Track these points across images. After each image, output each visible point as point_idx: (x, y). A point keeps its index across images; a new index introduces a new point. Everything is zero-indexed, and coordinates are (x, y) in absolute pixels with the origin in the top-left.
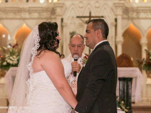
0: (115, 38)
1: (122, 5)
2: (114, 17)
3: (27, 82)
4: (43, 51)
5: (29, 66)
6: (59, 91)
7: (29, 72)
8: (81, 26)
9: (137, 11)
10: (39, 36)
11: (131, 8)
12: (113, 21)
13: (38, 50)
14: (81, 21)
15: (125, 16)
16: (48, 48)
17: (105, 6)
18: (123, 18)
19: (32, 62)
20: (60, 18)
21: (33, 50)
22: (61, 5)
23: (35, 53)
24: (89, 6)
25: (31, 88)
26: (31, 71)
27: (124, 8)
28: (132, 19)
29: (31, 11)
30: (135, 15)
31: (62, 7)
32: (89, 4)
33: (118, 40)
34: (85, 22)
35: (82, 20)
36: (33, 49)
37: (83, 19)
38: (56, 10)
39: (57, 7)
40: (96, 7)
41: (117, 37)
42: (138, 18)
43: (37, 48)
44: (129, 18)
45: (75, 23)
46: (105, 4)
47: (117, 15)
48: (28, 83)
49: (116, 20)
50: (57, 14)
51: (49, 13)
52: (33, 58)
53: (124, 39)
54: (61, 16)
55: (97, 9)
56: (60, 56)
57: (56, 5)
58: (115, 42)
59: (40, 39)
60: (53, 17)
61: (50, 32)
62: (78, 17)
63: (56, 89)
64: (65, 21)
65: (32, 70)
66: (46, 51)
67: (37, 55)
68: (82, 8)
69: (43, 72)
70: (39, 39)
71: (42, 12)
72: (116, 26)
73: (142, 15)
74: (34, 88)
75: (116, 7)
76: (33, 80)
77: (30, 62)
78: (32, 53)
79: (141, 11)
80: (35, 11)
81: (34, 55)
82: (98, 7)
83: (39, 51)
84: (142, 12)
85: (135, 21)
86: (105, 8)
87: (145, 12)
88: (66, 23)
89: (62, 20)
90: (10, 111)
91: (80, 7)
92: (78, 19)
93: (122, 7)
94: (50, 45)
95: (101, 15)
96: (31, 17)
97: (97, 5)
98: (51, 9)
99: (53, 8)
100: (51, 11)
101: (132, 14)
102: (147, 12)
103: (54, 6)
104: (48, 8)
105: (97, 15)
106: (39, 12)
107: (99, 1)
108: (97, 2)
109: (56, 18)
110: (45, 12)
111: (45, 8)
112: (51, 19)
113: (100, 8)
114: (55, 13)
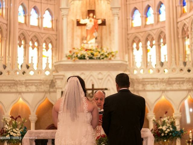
9: (143, 82)
11: (137, 79)
17: (109, 78)
20: (60, 91)
22: (62, 77)
24: (92, 78)
28: (138, 91)
29: (28, 85)
30: (140, 87)
31: (62, 79)
32: (91, 75)
38: (56, 82)
39: (56, 79)
40: (99, 79)
42: (145, 91)
44: (134, 91)
46: (109, 75)
50: (56, 87)
51: (48, 86)
54: (61, 88)
55: (100, 81)
57: (55, 77)
60: (52, 90)
71: (40, 85)
73: (149, 87)
80: (33, 84)
82: (102, 79)
84: (148, 84)
86: (109, 80)
87: (151, 84)
89: (62, 93)
95: (104, 87)
96: (28, 90)
97: (100, 76)
98: (51, 82)
99: (52, 81)
100: (50, 83)
101: (138, 86)
102: (153, 84)
103: (54, 78)
104: (47, 81)
105: (100, 87)
106: (36, 84)
107: (102, 72)
108: (100, 73)
109: (55, 92)
110: (44, 85)
111: (43, 81)
112: (50, 92)
113: (104, 79)
114: (55, 86)
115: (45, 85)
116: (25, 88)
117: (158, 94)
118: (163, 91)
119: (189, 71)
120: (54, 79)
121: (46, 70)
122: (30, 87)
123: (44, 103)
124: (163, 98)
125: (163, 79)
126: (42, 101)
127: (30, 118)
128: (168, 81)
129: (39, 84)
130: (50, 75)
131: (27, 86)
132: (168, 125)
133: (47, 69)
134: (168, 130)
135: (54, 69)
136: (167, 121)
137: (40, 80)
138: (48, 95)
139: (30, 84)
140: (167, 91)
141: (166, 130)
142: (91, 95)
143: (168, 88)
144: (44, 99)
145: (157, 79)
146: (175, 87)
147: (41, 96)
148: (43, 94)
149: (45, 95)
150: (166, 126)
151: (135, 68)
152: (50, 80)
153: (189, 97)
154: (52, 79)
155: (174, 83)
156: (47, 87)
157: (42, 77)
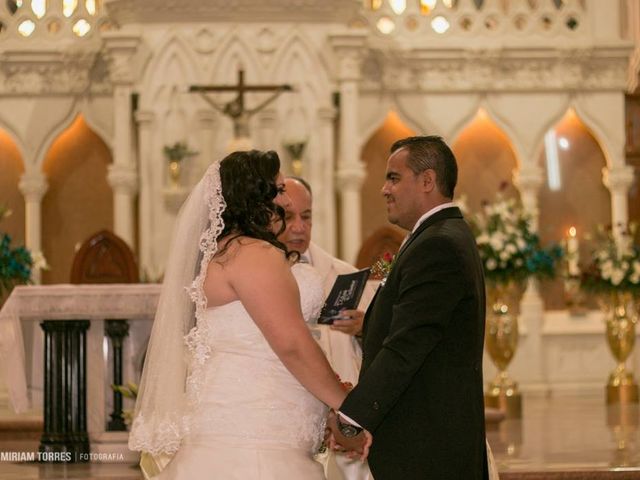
0: (336, 168)
1: (359, 43)
2: (331, 88)
3: (186, 337)
4: (235, 242)
5: (194, 290)
6: (287, 364)
7: (194, 307)
8: (207, 121)
9: (415, 62)
10: (221, 195)
11: (392, 52)
12: (328, 103)
13: (219, 239)
14: (204, 105)
15: (372, 85)
16: (252, 230)
17: (296, 47)
18: (362, 93)
19: (202, 276)
20: (128, 92)
21: (204, 241)
22: (131, 44)
23: (212, 247)
24: (236, 47)
25: (200, 356)
26: (201, 303)
27: (365, 52)
28: (395, 94)
29: (13, 69)
30: (404, 80)
31: (134, 50)
32: (235, 39)
33: (344, 173)
34: (222, 107)
35: (209, 100)
36: (205, 235)
37: (213, 95)
38: (111, 60)
39: (111, 51)
40: (261, 52)
41: (342, 164)
42: (418, 91)
43: (218, 232)
44: (383, 92)
45: (182, 113)
46: (296, 39)
47: (339, 82)
48: (190, 339)
49: (337, 99)
50: (114, 77)
51: (84, 74)
52: (204, 265)
53: (368, 169)
54: (130, 84)
55: (266, 58)
56: (288, 255)
57: (111, 45)
58: (336, 179)
59: (225, 206)
60: (97, 88)
61: (254, 182)
62: (194, 89)
63: (277, 357)
64: (143, 104)
65: (204, 300)
66: (245, 240)
67: (215, 256)
68: (210, 52)
69: (237, 307)
70: (221, 205)
71: (58, 71)
72: (337, 122)
73: (433, 80)
74: (208, 357)
75: (336, 49)
76: (207, 333)
77: (196, 276)
78: (202, 249)
79: (427, 65)
80: (30, 67)
81: (208, 255)
82: (271, 52)
83: (224, 242)
84: (431, 69)
85: (408, 103)
86: (296, 55)
87: (443, 70)
88: (152, 114)
89: (135, 100)
90: (139, 427)
91: (201, 53)
92: (197, 96)
93: (358, 48)
94: (256, 222)
95: (280, 81)
96: (14, 90)
97: (266, 43)
98: (92, 59)
99: (99, 55)
100: (90, 65)
101: (396, 77)
102: (449, 69)
103: (104, 46)
104: (79, 55)
105: (267, 82)
106: (42, 68)
107: (273, 27)
108: (265, 30)
109: (108, 94)
110: (69, 71)
111: (67, 55)
112: (90, 95)
113: (278, 53)
114: (107, 73)
115: (73, 71)
116: (5, 82)
117: (465, 104)
118: (484, 94)
119: (572, 24)
120: (105, 51)
121: (75, 18)
122: (21, 77)
123: (69, 133)
124: (482, 115)
125: (482, 52)
126: (65, 125)
127: (22, 185)
128: (501, 59)
129: (52, 68)
130: (89, 36)
131: (9, 75)
132: (510, 230)
133: (80, 13)
134: (511, 249)
135: (104, 13)
136: (505, 215)
137: (56, 53)
138: (84, 106)
139: (23, 68)
140: (496, 93)
141: (504, 249)
142: (235, 108)
143: (500, 84)
144: (72, 119)
145: (460, 50)
146: (524, 78)
147: (61, 107)
148: (69, 102)
149: (73, 106)
150: (504, 232)
151: (388, 12)
152: (90, 54)
153: (570, 114)
154: (97, 48)
155: (521, 68)
156: (80, 79)
157: (62, 44)
